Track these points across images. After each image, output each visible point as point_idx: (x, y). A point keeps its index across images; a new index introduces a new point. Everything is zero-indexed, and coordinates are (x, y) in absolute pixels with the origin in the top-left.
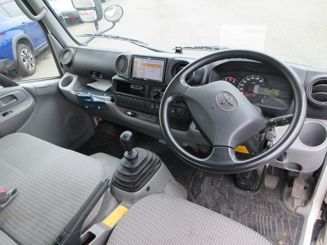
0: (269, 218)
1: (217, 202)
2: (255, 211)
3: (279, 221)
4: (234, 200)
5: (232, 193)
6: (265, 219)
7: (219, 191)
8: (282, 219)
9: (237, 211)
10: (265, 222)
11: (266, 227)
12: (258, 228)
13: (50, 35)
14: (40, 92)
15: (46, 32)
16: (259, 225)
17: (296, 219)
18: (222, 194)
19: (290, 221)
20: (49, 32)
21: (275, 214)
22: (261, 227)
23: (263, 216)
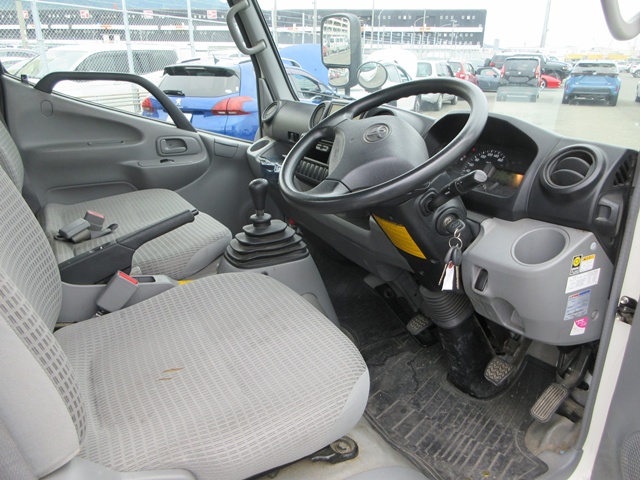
0: (474, 443)
1: (398, 387)
2: (456, 423)
3: (491, 454)
4: (429, 396)
5: (434, 384)
6: (467, 441)
7: (414, 377)
8: (499, 453)
9: (424, 411)
10: (463, 445)
11: (458, 453)
12: (443, 447)
13: (262, 80)
14: (219, 149)
15: (258, 75)
16: (448, 445)
17: (527, 465)
18: (416, 380)
19: (514, 462)
20: (262, 76)
21: (492, 442)
22: (449, 449)
23: (465, 437)
